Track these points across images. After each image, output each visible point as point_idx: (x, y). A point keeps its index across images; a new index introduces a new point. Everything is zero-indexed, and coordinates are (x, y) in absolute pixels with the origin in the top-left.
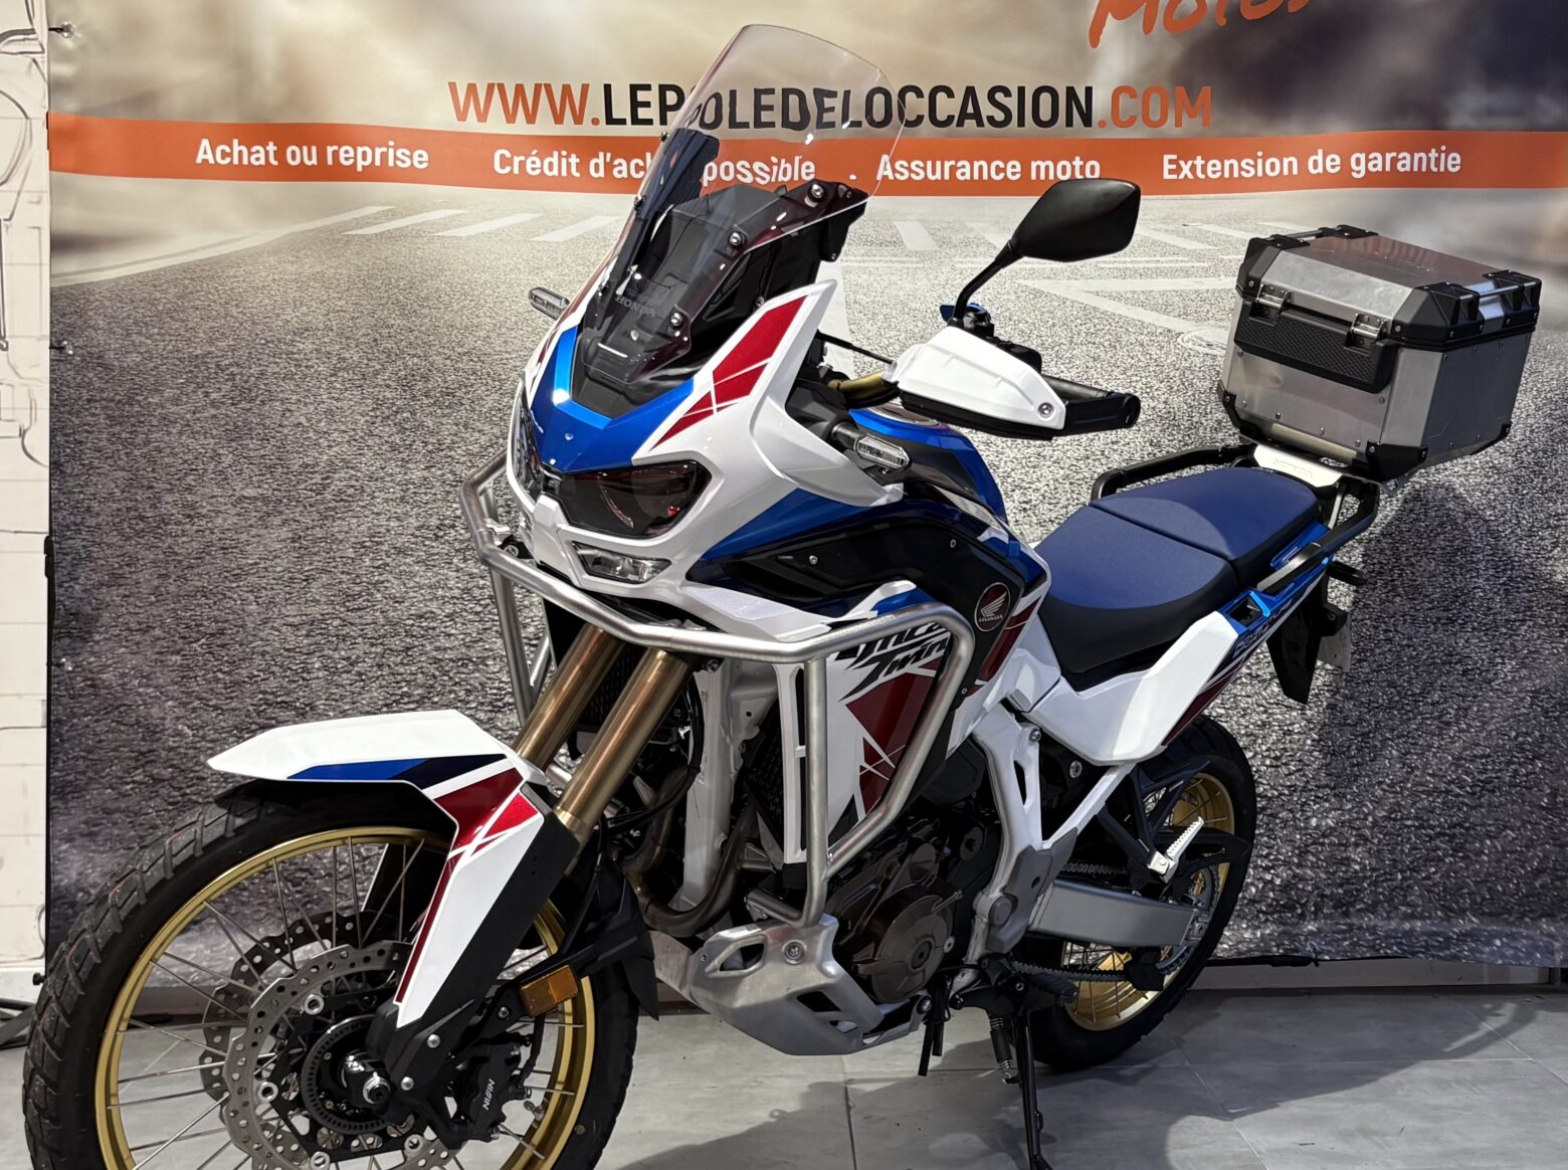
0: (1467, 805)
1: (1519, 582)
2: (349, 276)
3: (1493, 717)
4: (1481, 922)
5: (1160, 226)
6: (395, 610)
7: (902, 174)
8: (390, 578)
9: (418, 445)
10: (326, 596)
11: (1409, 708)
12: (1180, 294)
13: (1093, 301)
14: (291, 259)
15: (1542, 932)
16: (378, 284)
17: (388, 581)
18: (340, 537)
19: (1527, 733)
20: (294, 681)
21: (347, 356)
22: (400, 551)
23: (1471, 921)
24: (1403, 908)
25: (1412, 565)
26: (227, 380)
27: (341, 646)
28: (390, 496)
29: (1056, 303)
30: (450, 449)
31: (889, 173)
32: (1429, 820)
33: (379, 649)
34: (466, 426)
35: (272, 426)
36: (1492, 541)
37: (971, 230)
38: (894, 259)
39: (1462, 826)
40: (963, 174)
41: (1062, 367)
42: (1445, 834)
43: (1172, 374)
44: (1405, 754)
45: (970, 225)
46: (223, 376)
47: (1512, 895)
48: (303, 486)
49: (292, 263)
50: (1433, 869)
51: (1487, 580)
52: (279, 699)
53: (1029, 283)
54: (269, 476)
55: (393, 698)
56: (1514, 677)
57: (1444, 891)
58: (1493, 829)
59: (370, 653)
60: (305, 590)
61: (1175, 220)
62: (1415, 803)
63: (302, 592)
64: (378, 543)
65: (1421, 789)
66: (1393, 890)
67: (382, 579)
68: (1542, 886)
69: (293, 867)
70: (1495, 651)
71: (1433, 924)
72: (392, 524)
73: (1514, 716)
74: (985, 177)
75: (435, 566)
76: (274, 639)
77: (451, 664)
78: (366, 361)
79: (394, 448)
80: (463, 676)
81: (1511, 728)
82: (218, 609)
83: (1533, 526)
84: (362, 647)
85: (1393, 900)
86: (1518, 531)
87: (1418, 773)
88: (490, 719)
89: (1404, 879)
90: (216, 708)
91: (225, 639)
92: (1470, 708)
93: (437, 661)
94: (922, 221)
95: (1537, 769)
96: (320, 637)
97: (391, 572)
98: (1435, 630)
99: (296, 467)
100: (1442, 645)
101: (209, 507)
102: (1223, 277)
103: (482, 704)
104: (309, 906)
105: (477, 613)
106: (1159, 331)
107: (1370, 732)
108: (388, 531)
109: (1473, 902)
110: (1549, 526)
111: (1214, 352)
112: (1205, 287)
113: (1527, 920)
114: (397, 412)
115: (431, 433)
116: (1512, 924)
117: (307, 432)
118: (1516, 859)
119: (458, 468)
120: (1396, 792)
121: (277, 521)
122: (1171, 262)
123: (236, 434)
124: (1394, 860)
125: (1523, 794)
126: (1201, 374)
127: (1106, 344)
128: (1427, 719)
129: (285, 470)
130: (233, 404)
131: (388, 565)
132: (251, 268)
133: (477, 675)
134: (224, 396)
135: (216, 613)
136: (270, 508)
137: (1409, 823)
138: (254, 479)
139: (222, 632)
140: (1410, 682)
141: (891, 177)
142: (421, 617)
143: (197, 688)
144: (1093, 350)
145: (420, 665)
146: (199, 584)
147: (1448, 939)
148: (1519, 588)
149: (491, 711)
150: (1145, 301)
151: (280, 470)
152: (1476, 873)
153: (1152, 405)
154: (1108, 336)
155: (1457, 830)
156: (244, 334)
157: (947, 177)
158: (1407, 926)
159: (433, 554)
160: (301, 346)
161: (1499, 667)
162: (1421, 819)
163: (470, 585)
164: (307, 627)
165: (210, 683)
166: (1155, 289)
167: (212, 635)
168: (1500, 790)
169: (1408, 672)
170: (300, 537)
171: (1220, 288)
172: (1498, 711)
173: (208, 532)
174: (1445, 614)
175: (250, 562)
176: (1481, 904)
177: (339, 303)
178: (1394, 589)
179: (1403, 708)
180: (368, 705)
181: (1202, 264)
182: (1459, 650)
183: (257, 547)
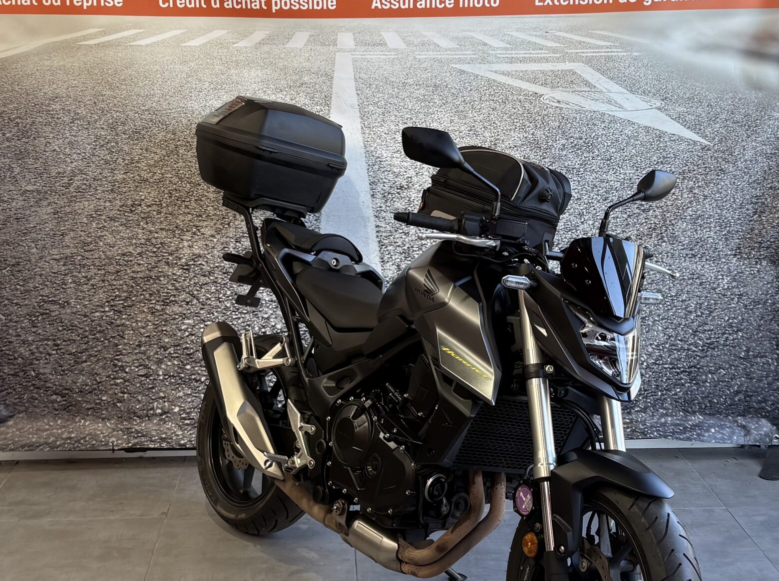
0: (699, 356)
1: (733, 234)
2: (80, 67)
3: (716, 309)
4: (704, 418)
5: (532, 33)
6: (110, 251)
7: (386, 5)
8: (107, 234)
9: (120, 160)
10: (74, 244)
11: (668, 303)
12: (543, 72)
13: (493, 76)
14: (46, 58)
15: (737, 425)
16: (96, 72)
17: (106, 236)
18: (79, 212)
19: (734, 318)
20: (58, 290)
21: (80, 112)
22: (111, 219)
23: (699, 418)
24: (661, 411)
25: (673, 224)
26: (15, 126)
27: (82, 270)
28: (105, 189)
29: (472, 78)
30: (138, 162)
31: (379, 5)
32: (677, 365)
33: (103, 272)
34: (147, 150)
35: (40, 152)
36: (719, 211)
37: (425, 36)
38: (382, 53)
39: (695, 367)
40: (421, 5)
41: (475, 114)
42: (686, 372)
43: (537, 118)
44: (666, 329)
45: (425, 33)
46: (12, 124)
47: (722, 405)
48: (58, 184)
49: (47, 60)
50: (678, 390)
51: (716, 233)
52: (50, 299)
53: (458, 66)
54: (39, 179)
55: (111, 298)
56: (728, 286)
57: (684, 402)
58: (713, 369)
59: (98, 274)
60: (62, 241)
61: (541, 30)
62: (670, 355)
63: (60, 241)
64: (100, 215)
65: (674, 348)
66: (656, 401)
67: (102, 234)
68: (739, 400)
69: (61, 388)
70: (719, 272)
71: (677, 419)
72: (107, 204)
73: (728, 308)
74: (433, 6)
75: (131, 227)
76: (46, 267)
77: (141, 280)
78: (90, 115)
79: (107, 162)
80: (148, 286)
81: (726, 315)
82: (16, 252)
83: (743, 203)
84: (93, 271)
85: (655, 406)
86: (734, 206)
87: (673, 339)
88: (163, 309)
89: (662, 395)
90: (17, 304)
91: (20, 268)
92: (703, 303)
93: (133, 278)
94: (396, 32)
95: (739, 337)
96: (71, 266)
97: (107, 231)
98: (685, 261)
99: (54, 174)
100: (689, 269)
101: (8, 197)
102: (567, 62)
103: (158, 301)
104: (70, 408)
105: (154, 252)
106: (530, 93)
107: (646, 317)
108: (105, 208)
109: (700, 408)
110: (752, 203)
111: (561, 106)
112: (557, 69)
113: (730, 417)
114: (108, 143)
115: (127, 154)
116: (721, 420)
117: (59, 155)
118: (725, 385)
119: (143, 174)
120: (660, 350)
121: (45, 203)
122: (539, 54)
123: (20, 156)
124: (657, 385)
125: (731, 350)
126: (553, 118)
127: (500, 101)
128: (679, 309)
129: (48, 176)
130: (18, 140)
131: (105, 227)
132: (25, 63)
133: (155, 286)
134: (13, 135)
135: (15, 254)
136: (41, 196)
137: (667, 366)
138: (32, 180)
139: (18, 264)
140: (669, 289)
141: (380, 7)
142: (124, 255)
143: (6, 294)
144: (493, 105)
145: (124, 280)
146: (5, 238)
147: (685, 428)
148: (733, 237)
149: (163, 305)
150: (523, 76)
151: (46, 175)
152: (703, 393)
153: (525, 136)
154: (501, 97)
155: (693, 369)
156: (23, 100)
157: (411, 6)
158: (663, 420)
159: (130, 221)
160: (54, 107)
161: (720, 281)
162: (673, 364)
163: (150, 237)
164: (64, 260)
165: (13, 291)
166: (528, 69)
167: (13, 265)
168: (718, 348)
169: (668, 284)
170: (58, 212)
171: (566, 69)
172: (719, 305)
173: (8, 210)
174: (691, 252)
175: (32, 226)
176: (705, 409)
177: (74, 83)
178: (662, 238)
179: (665, 304)
180: (98, 302)
181: (555, 55)
182: (698, 271)
183: (36, 218)
